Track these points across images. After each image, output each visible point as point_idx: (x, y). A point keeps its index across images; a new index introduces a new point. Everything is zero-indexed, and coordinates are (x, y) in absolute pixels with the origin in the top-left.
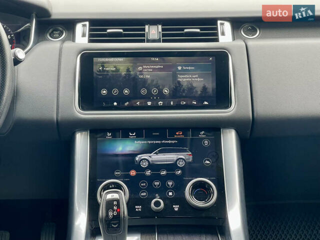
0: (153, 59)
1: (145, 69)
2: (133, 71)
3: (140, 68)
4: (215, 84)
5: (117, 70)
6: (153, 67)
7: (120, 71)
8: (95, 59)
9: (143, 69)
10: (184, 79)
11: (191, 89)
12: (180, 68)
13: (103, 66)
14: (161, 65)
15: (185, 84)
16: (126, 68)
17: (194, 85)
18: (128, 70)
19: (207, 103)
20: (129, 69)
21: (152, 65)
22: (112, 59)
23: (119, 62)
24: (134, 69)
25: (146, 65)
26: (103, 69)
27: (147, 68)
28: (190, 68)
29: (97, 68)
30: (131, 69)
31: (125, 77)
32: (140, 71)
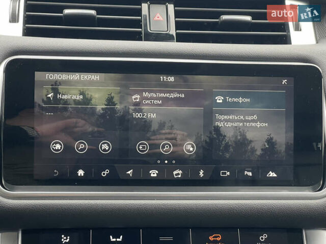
0: (163, 78)
1: (147, 99)
2: (121, 103)
3: (136, 98)
4: (291, 135)
5: (87, 101)
6: (162, 95)
7: (93, 101)
8: (38, 75)
9: (143, 98)
10: (228, 124)
11: (243, 143)
12: (219, 99)
13: (56, 91)
14: (179, 92)
15: (229, 135)
16: (107, 96)
17: (250, 135)
18: (110, 101)
19: (275, 175)
20: (112, 98)
21: (161, 92)
22: (75, 77)
23: (91, 83)
24: (122, 99)
25: (150, 92)
26: (55, 97)
27: (152, 98)
28: (241, 100)
29: (42, 94)
30: (116, 100)
31: (102, 116)
32: (137, 104)
